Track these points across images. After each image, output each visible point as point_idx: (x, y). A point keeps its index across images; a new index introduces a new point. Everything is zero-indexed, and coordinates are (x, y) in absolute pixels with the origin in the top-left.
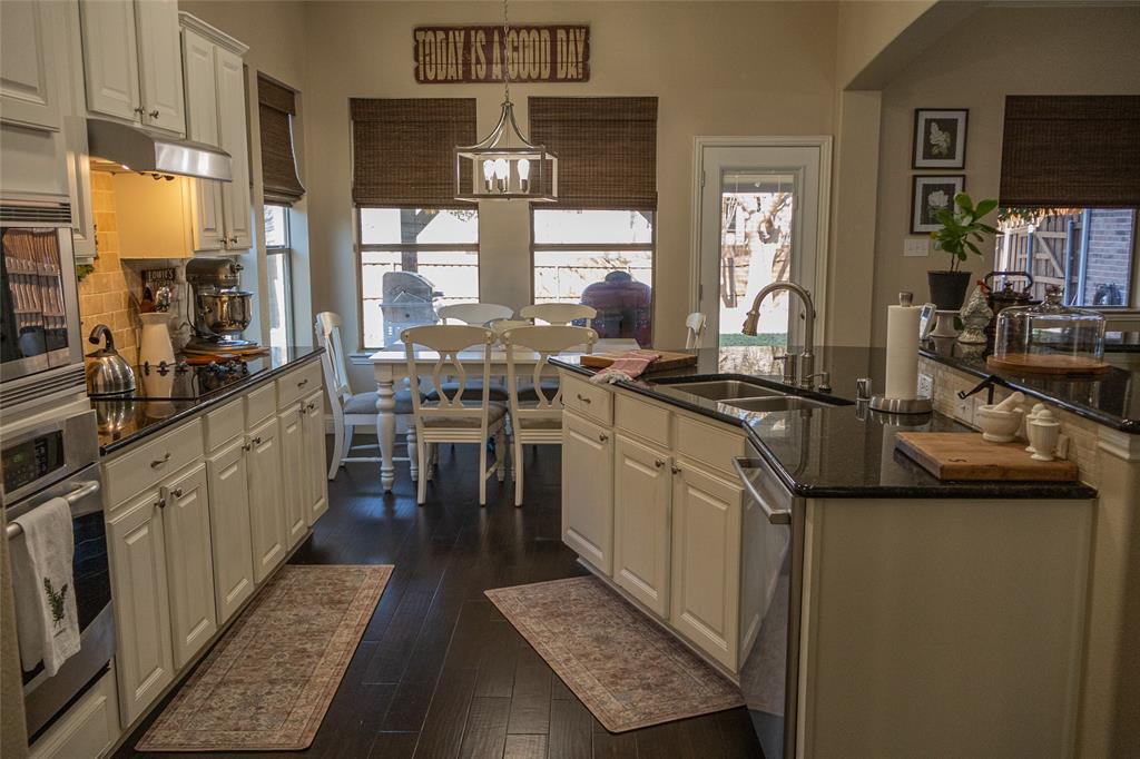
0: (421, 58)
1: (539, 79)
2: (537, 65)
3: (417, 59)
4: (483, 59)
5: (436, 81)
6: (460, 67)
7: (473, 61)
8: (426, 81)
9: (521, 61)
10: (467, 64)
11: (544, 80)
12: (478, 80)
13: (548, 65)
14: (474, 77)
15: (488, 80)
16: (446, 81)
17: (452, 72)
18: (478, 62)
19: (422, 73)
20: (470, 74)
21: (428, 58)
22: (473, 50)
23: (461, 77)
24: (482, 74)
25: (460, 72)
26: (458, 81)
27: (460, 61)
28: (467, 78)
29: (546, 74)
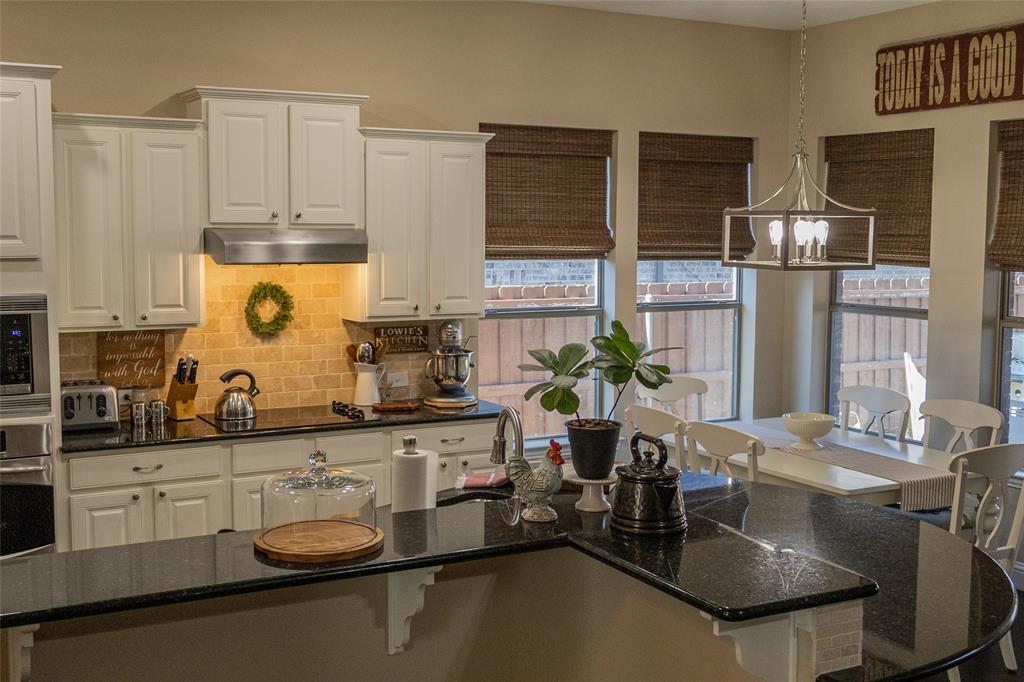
0: (881, 86)
1: (1002, 98)
2: (1000, 79)
3: (877, 88)
4: (941, 80)
5: (894, 111)
6: (918, 90)
7: (932, 82)
8: (885, 112)
9: (982, 76)
10: (924, 87)
11: (1007, 99)
12: (935, 106)
13: (1013, 78)
14: (931, 103)
15: (946, 104)
16: (904, 110)
17: (910, 99)
18: (936, 83)
19: (881, 102)
20: (928, 99)
21: (887, 85)
22: (932, 68)
23: (918, 105)
24: (939, 98)
25: (918, 97)
26: (915, 109)
27: (918, 85)
28: (925, 105)
29: (1009, 90)
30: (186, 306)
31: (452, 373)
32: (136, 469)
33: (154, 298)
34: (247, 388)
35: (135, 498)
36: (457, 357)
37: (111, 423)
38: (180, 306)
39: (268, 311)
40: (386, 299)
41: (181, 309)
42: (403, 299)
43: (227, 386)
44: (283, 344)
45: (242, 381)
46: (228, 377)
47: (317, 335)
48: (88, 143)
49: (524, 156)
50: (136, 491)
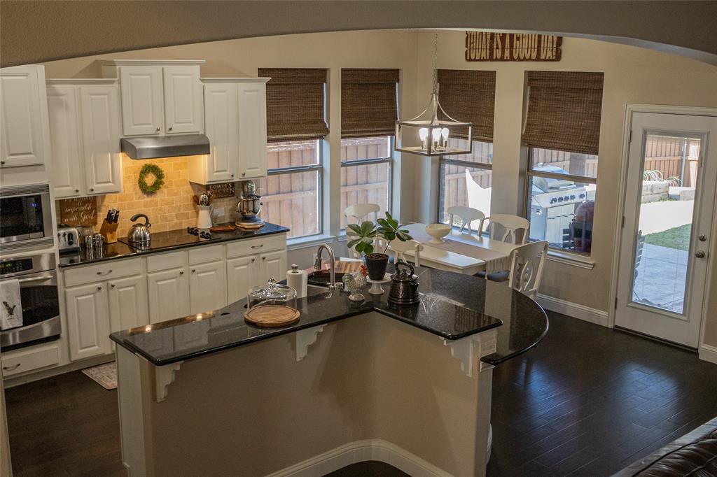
0: (469, 46)
1: (530, 59)
2: (529, 50)
3: (466, 46)
4: (500, 46)
5: (475, 60)
6: (488, 50)
7: (495, 47)
8: (470, 60)
9: (521, 47)
10: (491, 49)
11: (533, 60)
12: (497, 60)
13: (536, 49)
14: (495, 58)
15: (502, 59)
16: (480, 60)
17: (484, 55)
18: (497, 48)
19: (468, 56)
20: (493, 55)
21: (472, 45)
22: (495, 40)
23: (488, 58)
24: (499, 56)
25: (488, 54)
26: (486, 60)
27: (488, 47)
28: (491, 59)
29: (534, 56)
30: (113, 182)
31: (251, 209)
32: (99, 273)
33: (96, 178)
34: (144, 223)
35: (99, 289)
36: (254, 201)
37: (75, 248)
38: (110, 182)
39: (150, 179)
40: (217, 172)
41: (110, 184)
42: (225, 171)
43: (134, 223)
44: (160, 196)
45: (142, 220)
46: (134, 219)
47: (176, 191)
48: (58, 95)
49: (281, 85)
50: (99, 285)
